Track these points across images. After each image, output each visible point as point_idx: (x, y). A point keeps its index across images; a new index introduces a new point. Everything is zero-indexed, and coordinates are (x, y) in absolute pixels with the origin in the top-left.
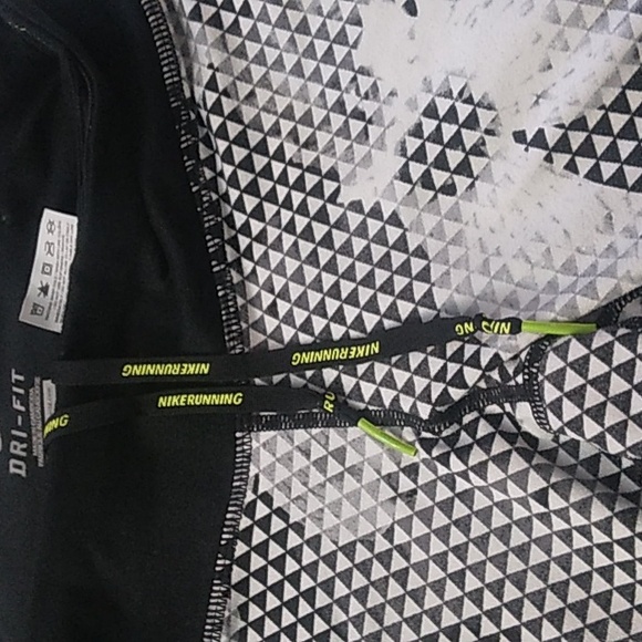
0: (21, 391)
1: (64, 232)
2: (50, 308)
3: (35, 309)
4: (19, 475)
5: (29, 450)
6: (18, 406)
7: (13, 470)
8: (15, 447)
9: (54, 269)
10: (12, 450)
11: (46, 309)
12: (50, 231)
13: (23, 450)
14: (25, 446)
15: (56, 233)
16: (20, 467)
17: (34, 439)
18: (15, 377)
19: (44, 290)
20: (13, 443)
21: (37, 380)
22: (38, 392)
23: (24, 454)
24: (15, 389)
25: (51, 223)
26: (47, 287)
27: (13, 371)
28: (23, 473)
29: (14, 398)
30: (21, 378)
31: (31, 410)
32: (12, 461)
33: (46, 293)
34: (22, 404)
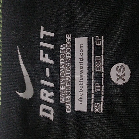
4: (48, 119)
5: (56, 97)
6: (45, 59)
7: (42, 113)
8: (45, 95)
10: (42, 97)
13: (50, 97)
14: (52, 94)
16: (49, 112)
17: (62, 88)
18: (43, 33)
20: (43, 91)
21: (69, 37)
22: (69, 47)
23: (52, 101)
24: (42, 44)
27: (42, 28)
28: (51, 117)
29: (42, 51)
31: (62, 63)
32: (42, 106)
34: (50, 58)
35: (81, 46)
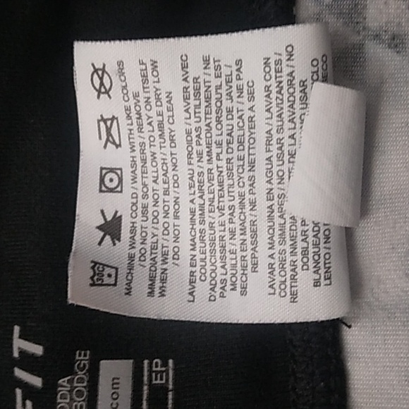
0: (37, 382)
1: (135, 84)
2: (131, 267)
3: (99, 275)
9: (127, 178)
11: (123, 272)
12: (102, 91)
15: (116, 92)
19: (111, 228)
21: (83, 358)
25: (99, 72)
26: (117, 220)
29: (19, 392)
30: (38, 350)
33: (116, 236)
35: (115, 383)
